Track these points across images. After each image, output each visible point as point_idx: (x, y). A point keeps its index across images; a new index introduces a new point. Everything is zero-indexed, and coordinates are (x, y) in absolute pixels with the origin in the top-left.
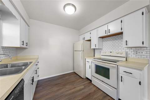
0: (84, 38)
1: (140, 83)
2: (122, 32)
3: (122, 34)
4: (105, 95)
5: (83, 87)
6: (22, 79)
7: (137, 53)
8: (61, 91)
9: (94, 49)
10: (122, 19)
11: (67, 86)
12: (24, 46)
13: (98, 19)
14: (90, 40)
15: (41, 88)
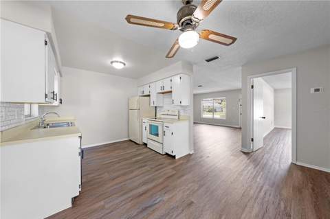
0: (143, 92)
1: (172, 134)
3: (172, 92)
7: (184, 111)
9: (156, 107)
10: (172, 78)
14: (149, 96)
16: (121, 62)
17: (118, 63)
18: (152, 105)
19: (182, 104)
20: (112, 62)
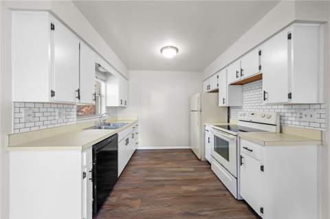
0: (209, 87)
1: (262, 168)
2: (261, 74)
3: (261, 79)
4: (223, 188)
5: (192, 170)
6: (116, 134)
7: (301, 117)
8: (159, 166)
9: (229, 108)
10: (260, 48)
11: (169, 163)
12: (123, 105)
13: (224, 51)
14: (217, 91)
15: (138, 157)
16: (172, 47)
17: (169, 49)
18: (221, 104)
19: (293, 101)
20: (161, 50)
